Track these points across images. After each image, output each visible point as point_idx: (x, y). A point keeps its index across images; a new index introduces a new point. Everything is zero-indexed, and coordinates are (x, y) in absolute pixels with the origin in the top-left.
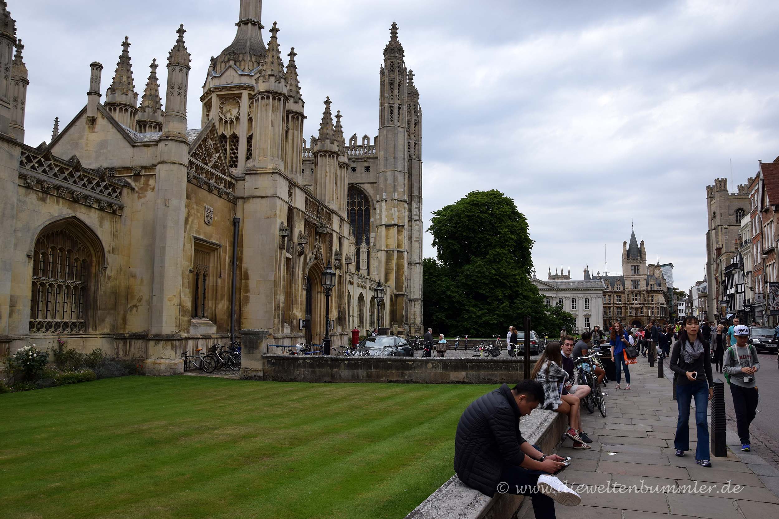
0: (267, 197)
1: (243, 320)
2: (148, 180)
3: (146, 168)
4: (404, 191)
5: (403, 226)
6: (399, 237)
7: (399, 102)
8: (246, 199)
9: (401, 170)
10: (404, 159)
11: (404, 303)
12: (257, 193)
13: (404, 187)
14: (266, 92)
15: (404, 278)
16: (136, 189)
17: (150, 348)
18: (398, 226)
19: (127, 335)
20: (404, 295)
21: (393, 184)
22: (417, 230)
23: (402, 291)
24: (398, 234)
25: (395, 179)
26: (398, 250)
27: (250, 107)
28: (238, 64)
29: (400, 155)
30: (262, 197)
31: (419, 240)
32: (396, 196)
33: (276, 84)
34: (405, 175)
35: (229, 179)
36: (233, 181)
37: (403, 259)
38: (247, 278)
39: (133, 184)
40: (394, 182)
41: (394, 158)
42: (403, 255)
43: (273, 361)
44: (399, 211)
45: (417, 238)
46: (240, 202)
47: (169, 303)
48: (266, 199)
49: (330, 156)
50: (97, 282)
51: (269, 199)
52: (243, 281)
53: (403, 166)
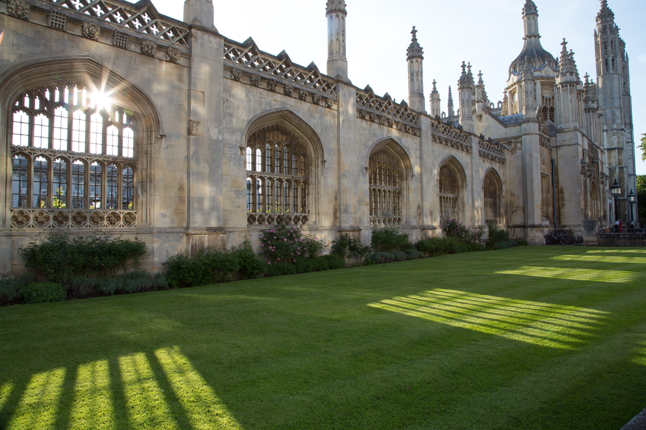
0: (572, 145)
1: (561, 217)
2: (517, 145)
3: (514, 138)
4: (622, 122)
5: (622, 149)
6: (620, 157)
7: (612, 55)
8: (557, 147)
9: (618, 106)
10: (620, 98)
11: (626, 205)
12: (565, 143)
13: (622, 119)
14: (565, 82)
15: (625, 187)
16: (510, 150)
17: (528, 232)
18: (618, 149)
19: (512, 226)
20: (625, 200)
21: (612, 118)
22: (630, 150)
23: (624, 197)
24: (619, 155)
25: (613, 114)
26: (619, 166)
27: (542, 90)
28: (531, 64)
29: (616, 95)
30: (569, 145)
31: (632, 157)
32: (615, 126)
33: (571, 77)
34: (621, 110)
35: (548, 137)
36: (550, 138)
37: (624, 173)
38: (562, 192)
39: (507, 147)
40: (613, 116)
41: (612, 98)
42: (623, 170)
43: (604, 236)
44: (618, 137)
45: (631, 156)
46: (554, 150)
47: (537, 208)
48: (572, 146)
49: (592, 112)
50: (500, 199)
51: (573, 146)
52: (560, 195)
53: (619, 104)
